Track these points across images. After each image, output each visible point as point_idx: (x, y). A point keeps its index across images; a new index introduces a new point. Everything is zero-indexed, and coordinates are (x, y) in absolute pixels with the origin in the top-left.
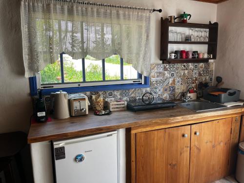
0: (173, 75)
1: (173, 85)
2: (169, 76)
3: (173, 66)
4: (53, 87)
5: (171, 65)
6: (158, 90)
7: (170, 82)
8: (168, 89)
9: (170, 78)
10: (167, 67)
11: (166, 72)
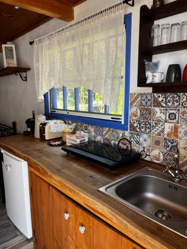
0: (172, 117)
1: (173, 137)
2: (163, 117)
3: (173, 97)
4: (55, 111)
5: (170, 96)
6: (141, 139)
7: (167, 131)
8: (162, 143)
9: (166, 122)
10: (160, 99)
11: (157, 109)
